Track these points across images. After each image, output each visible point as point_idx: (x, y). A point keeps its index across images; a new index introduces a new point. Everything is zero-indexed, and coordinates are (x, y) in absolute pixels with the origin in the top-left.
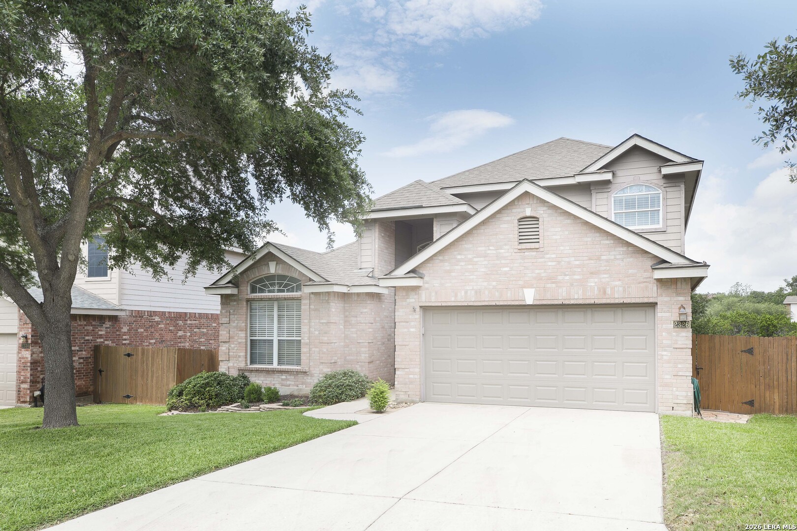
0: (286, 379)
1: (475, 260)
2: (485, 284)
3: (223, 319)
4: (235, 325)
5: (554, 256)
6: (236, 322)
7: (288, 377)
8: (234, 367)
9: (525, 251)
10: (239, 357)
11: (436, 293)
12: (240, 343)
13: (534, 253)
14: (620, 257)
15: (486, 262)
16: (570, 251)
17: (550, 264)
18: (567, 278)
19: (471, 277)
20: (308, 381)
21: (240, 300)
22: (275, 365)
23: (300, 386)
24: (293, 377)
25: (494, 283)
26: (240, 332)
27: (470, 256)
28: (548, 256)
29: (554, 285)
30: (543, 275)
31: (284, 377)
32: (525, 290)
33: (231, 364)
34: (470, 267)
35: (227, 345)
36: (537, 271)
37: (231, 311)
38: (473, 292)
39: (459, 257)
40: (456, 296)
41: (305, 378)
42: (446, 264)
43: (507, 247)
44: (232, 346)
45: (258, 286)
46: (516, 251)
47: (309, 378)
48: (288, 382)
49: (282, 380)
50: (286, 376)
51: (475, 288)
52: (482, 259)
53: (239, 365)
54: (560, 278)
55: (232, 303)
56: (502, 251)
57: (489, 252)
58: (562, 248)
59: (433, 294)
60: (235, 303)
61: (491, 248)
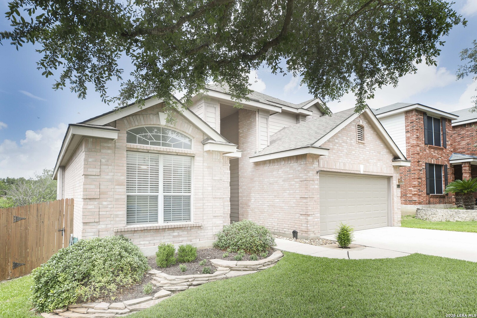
0: (179, 236)
1: (343, 144)
2: (346, 159)
3: (90, 170)
4: (108, 177)
5: (368, 149)
6: (112, 174)
7: (181, 233)
8: (107, 230)
9: (360, 143)
10: (117, 216)
11: (327, 162)
12: (117, 200)
13: (362, 146)
14: (385, 153)
15: (346, 147)
16: (373, 148)
17: (367, 152)
18: (372, 161)
19: (341, 155)
20: (202, 234)
21: (118, 148)
22: (161, 223)
23: (194, 241)
24: (186, 233)
25: (350, 160)
26: (117, 187)
27: (341, 142)
28: (367, 148)
29: (368, 164)
30: (365, 158)
31: (176, 234)
32: (361, 165)
33: (102, 226)
34: (341, 148)
35: (96, 203)
36: (364, 156)
37: (103, 160)
38: (342, 164)
39: (336, 141)
40: (335, 165)
41: (199, 232)
42: (331, 144)
43: (354, 140)
44: (105, 203)
45: (137, 136)
46: (357, 143)
47: (203, 231)
48: (181, 239)
49: (174, 237)
50: (178, 232)
51: (343, 161)
52: (345, 144)
53: (117, 226)
54: (370, 160)
55: (104, 151)
56: (352, 142)
57: (348, 141)
58: (371, 145)
59: (326, 163)
60: (109, 151)
61: (349, 139)
